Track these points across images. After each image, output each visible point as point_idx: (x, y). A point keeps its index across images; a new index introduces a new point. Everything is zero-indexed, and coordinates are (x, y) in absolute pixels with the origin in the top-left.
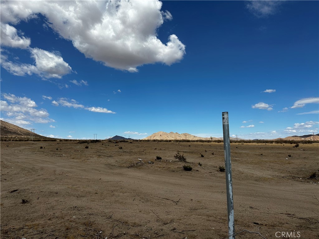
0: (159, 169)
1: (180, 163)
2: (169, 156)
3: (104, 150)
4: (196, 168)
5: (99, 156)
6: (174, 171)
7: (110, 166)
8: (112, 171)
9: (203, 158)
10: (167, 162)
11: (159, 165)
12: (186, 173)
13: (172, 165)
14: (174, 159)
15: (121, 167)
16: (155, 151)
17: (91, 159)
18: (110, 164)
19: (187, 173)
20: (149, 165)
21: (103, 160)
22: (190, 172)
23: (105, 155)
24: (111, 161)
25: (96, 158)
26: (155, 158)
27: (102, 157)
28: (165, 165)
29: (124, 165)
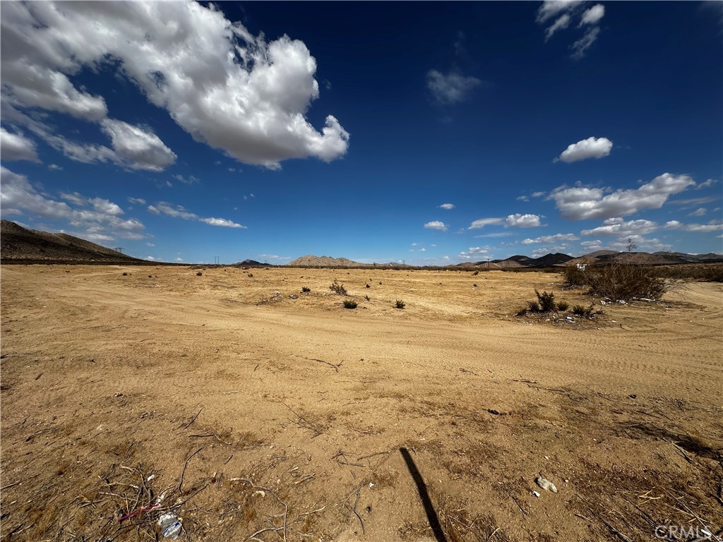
0: (306, 307)
1: (338, 297)
2: (321, 287)
3: (226, 278)
4: (362, 304)
5: (215, 286)
6: (329, 310)
7: (228, 302)
8: (229, 310)
9: (368, 290)
10: (318, 295)
11: (306, 301)
12: (347, 311)
13: (327, 301)
14: (329, 291)
15: (246, 304)
16: (302, 280)
17: (201, 291)
18: (228, 300)
19: (349, 313)
20: (291, 301)
21: (219, 293)
22: (354, 310)
23: (225, 285)
24: (233, 294)
25: (208, 291)
26: (301, 290)
27: (219, 287)
28: (315, 300)
29: (251, 300)
